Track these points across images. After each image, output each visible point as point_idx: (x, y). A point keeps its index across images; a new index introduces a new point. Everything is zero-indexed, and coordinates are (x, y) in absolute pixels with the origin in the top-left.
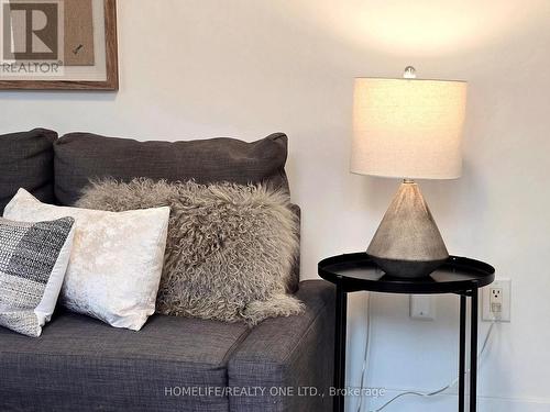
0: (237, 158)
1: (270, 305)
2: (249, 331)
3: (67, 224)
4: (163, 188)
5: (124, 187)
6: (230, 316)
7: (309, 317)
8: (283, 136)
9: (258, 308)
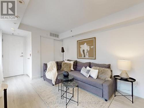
0: (105, 66)
1: (108, 79)
2: (106, 81)
3: (90, 70)
4: (98, 68)
5: (95, 67)
6: (104, 79)
7: (112, 81)
8: (110, 64)
9: (107, 79)
